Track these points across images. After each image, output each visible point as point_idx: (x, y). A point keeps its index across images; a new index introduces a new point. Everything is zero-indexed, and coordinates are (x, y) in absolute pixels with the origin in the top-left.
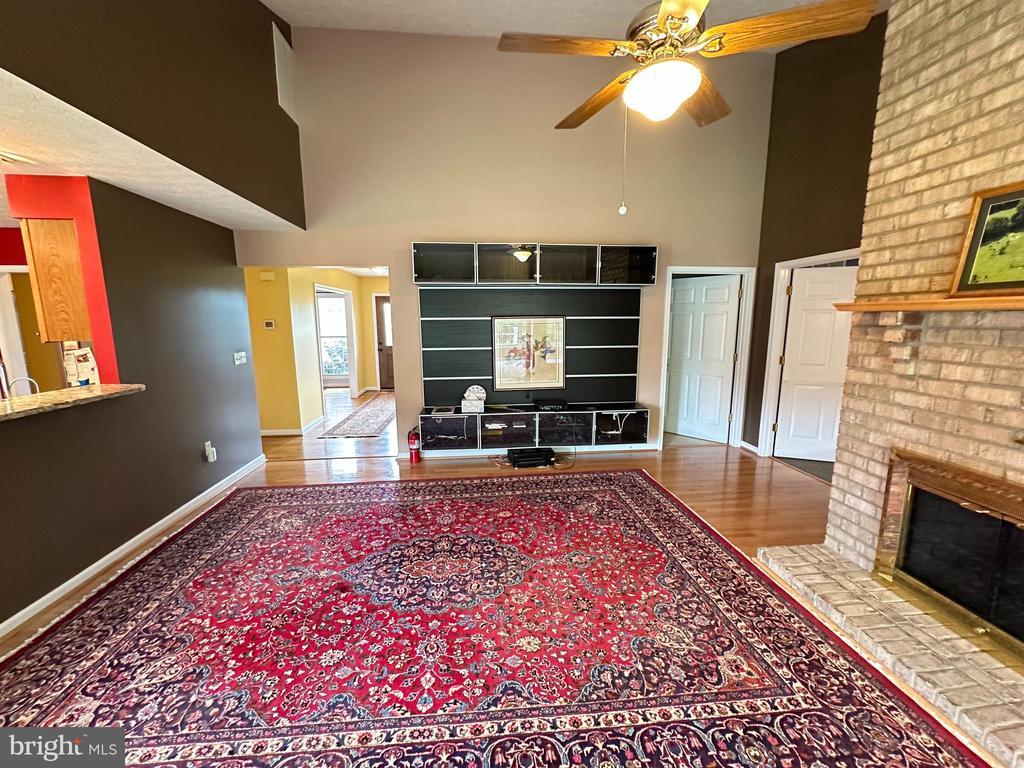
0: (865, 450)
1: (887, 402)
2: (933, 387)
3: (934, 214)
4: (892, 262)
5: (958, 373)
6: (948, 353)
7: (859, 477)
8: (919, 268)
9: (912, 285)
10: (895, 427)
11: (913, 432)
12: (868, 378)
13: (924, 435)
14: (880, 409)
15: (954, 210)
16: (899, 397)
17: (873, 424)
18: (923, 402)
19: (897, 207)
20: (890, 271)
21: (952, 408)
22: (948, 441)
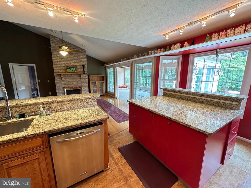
0: (60, 89)
1: (61, 83)
2: (66, 81)
3: (61, 66)
4: (58, 69)
5: (67, 79)
6: (66, 78)
7: (60, 92)
8: (61, 70)
9: (61, 72)
10: (63, 85)
11: (65, 85)
12: (58, 81)
13: (66, 85)
14: (61, 84)
15: (63, 66)
16: (62, 82)
17: (60, 86)
18: (65, 82)
19: (57, 64)
20: (58, 70)
21: (68, 82)
22: (68, 85)
